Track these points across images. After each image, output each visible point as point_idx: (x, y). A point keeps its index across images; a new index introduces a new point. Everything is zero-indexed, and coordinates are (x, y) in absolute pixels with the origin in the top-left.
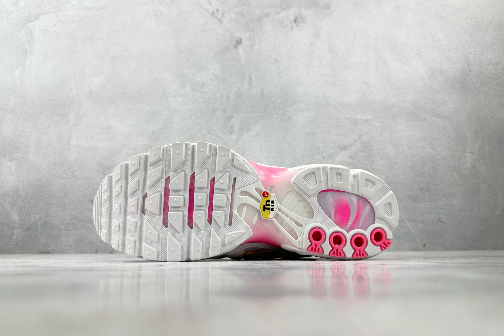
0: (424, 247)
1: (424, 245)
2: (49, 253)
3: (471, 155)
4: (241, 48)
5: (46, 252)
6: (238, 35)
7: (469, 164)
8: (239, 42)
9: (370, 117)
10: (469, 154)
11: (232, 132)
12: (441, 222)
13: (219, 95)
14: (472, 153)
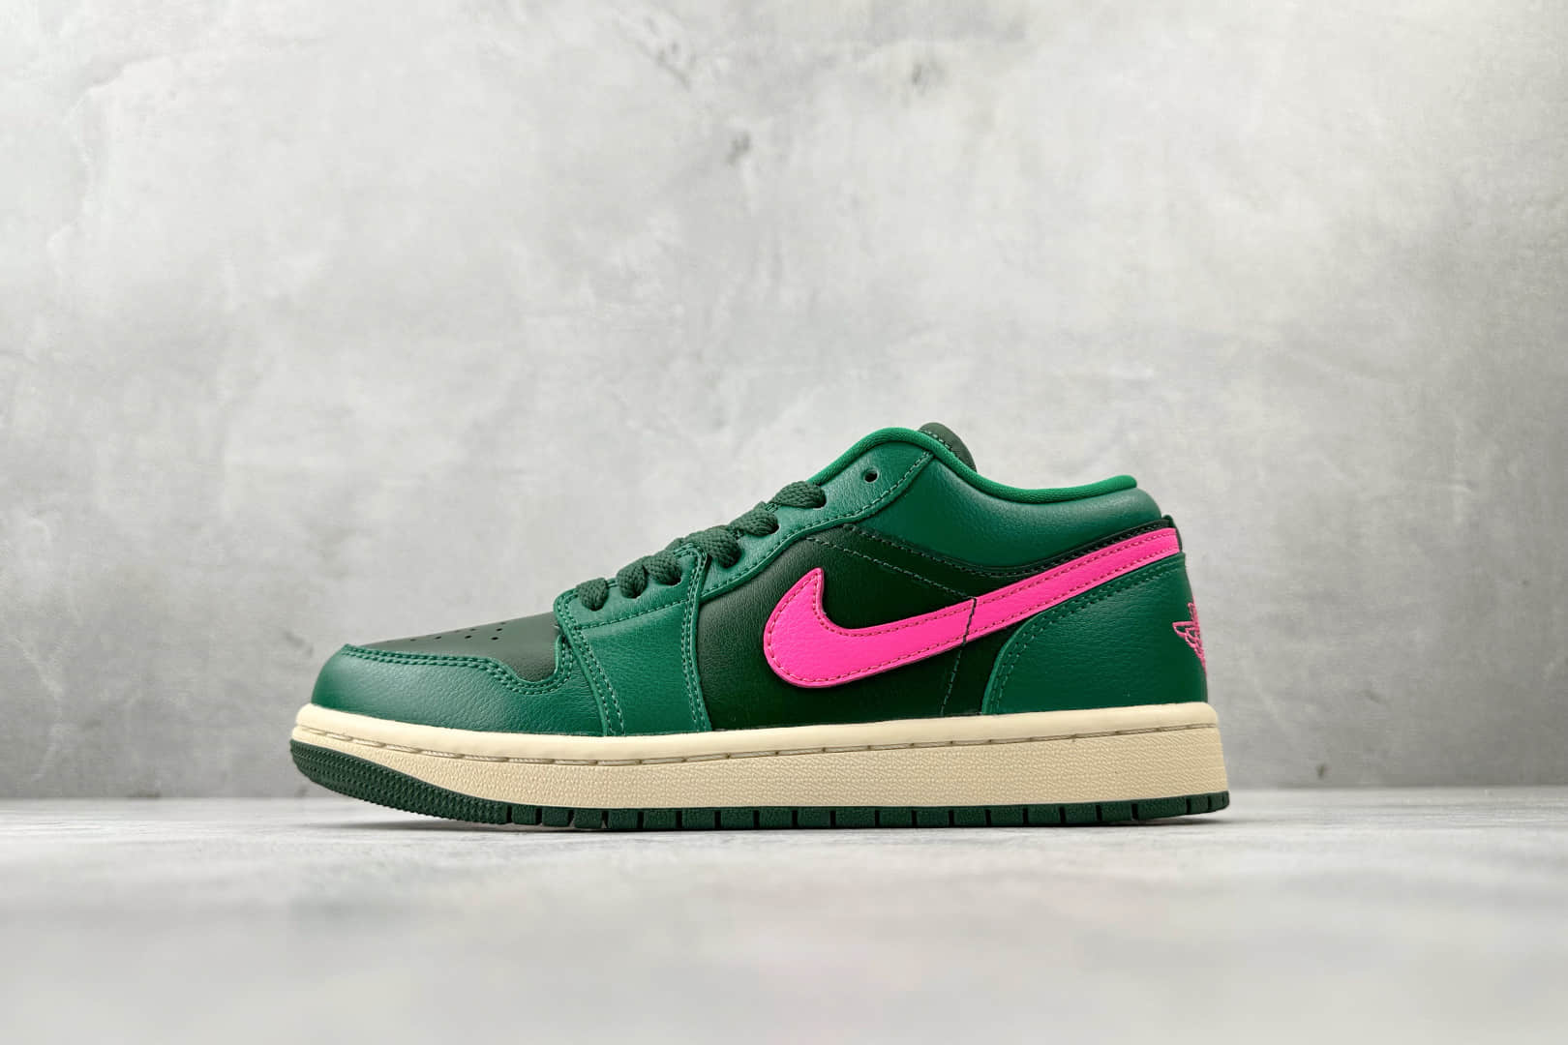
0: (1323, 777)
1: (1322, 771)
2: (155, 796)
3: (1465, 489)
4: (747, 163)
5: (146, 791)
6: (738, 123)
7: (1459, 519)
8: (742, 146)
9: (1149, 373)
10: (1458, 488)
11: (719, 424)
12: (1373, 697)
13: (679, 310)
14: (1470, 484)
